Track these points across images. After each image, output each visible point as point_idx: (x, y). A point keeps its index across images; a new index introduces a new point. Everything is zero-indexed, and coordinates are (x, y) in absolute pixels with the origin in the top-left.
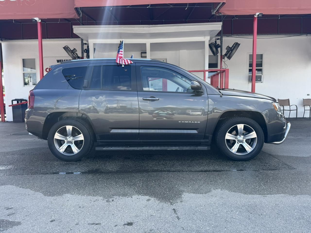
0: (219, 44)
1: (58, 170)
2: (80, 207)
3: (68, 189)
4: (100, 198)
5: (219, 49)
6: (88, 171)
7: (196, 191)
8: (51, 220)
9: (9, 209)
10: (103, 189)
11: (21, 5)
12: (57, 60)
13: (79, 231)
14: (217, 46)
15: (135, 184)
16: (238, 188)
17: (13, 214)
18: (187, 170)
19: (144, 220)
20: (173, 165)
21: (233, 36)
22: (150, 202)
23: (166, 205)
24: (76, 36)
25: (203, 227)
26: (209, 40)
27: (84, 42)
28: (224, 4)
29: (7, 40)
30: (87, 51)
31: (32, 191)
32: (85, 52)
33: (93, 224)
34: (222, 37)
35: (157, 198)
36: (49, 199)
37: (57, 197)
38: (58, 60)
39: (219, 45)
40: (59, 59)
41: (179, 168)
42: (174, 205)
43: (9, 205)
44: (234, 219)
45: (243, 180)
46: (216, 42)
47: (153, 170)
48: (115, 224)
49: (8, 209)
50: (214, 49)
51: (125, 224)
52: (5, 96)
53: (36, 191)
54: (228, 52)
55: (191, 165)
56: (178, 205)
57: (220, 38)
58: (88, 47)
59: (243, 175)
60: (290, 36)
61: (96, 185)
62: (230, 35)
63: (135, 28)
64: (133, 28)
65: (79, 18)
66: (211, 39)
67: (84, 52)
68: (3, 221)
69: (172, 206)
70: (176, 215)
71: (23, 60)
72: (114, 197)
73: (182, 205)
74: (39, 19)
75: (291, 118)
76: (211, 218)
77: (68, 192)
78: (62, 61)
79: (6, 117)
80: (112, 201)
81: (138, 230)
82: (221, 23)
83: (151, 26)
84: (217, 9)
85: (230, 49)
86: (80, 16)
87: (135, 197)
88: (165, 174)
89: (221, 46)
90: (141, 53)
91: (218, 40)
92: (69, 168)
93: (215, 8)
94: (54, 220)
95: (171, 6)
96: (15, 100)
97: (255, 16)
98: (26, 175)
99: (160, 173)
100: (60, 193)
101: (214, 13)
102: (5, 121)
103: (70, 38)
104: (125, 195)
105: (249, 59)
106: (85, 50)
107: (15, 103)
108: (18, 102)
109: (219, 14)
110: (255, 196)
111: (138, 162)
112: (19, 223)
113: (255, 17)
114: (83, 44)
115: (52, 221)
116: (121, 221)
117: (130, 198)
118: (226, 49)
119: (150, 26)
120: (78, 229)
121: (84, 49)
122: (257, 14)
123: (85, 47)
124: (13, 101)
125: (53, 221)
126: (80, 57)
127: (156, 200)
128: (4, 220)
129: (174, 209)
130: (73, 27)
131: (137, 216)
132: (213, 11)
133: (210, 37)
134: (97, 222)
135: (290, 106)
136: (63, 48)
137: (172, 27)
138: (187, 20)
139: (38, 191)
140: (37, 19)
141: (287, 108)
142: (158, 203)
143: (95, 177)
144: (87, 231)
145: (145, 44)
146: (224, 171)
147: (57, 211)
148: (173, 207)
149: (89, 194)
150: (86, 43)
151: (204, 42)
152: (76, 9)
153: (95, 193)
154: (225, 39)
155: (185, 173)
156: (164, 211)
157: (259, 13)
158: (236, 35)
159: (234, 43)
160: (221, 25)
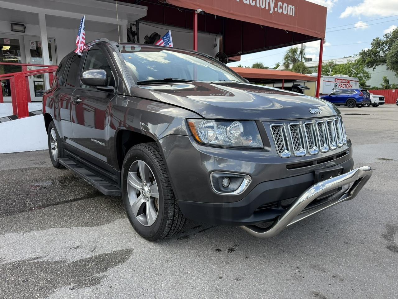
0: (135, 31)
5: (136, 37)
14: (133, 33)
26: (127, 24)
34: (139, 23)
39: (135, 33)
82: (146, 8)
85: (149, 39)
89: (137, 34)
90: (12, 24)
91: (134, 25)
97: (196, 12)
109: (164, 1)
118: (144, 39)
122: (199, 10)
133: (128, 21)
151: (121, 26)
154: (141, 25)
157: (201, 10)
158: (145, 22)
159: (153, 34)
160: (146, 11)
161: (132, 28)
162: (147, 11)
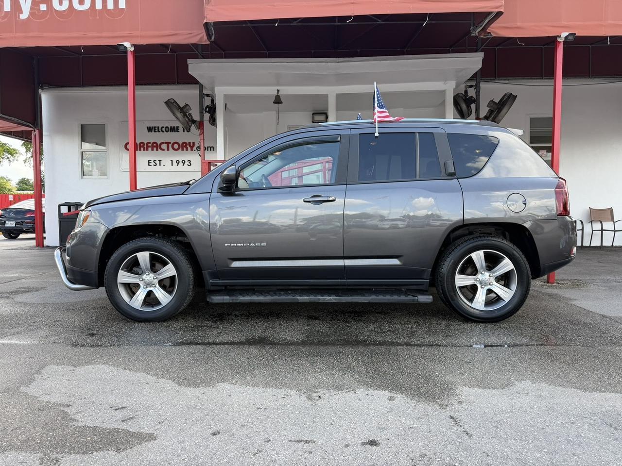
0: (472, 97)
1: (185, 337)
2: (258, 408)
3: (220, 374)
4: (293, 392)
5: (473, 106)
6: (245, 341)
7: (482, 384)
8: (211, 431)
9: (119, 409)
10: (290, 376)
11: (98, 18)
12: (148, 127)
13: (277, 454)
14: (469, 101)
15: (349, 368)
16: (566, 378)
17: (132, 418)
18: (445, 343)
19: (398, 435)
20: (413, 334)
21: (499, 81)
22: (396, 401)
23: (432, 409)
24: (192, 81)
25: (526, 453)
26: (455, 87)
27: (205, 92)
28: (499, 14)
29: (53, 88)
30: (212, 110)
31: (150, 377)
32: (206, 111)
33: (299, 441)
34: (479, 82)
35: (407, 394)
36: (191, 392)
37: (205, 389)
38: (150, 127)
39: (473, 99)
40: (151, 125)
41: (427, 339)
42: (448, 409)
43: (117, 402)
44: (584, 438)
45: (569, 364)
46: (466, 92)
47: (375, 341)
48: (345, 442)
49: (117, 409)
50: (464, 106)
51: (363, 444)
52: (44, 197)
53: (159, 376)
54: (491, 112)
55: (450, 334)
56: (456, 410)
57: (474, 84)
58: (212, 101)
59: (564, 354)
60: (613, 81)
61: (272, 367)
62: (492, 78)
63: (310, 63)
64: (306, 64)
65: (209, 43)
66: (457, 85)
67: (204, 112)
68: (118, 432)
69: (444, 411)
70: (462, 428)
71: (82, 126)
72: (319, 390)
73: (465, 409)
74: (131, 46)
75: (616, 247)
76: (535, 435)
77: (223, 381)
78: (157, 128)
79: (45, 238)
80: (318, 398)
81: (395, 455)
82: (481, 55)
83: (341, 59)
84: (483, 26)
85: (495, 107)
86: (211, 38)
87: (361, 392)
88: (403, 351)
89: (476, 101)
90: (313, 114)
91: (471, 87)
92: (205, 334)
93: (480, 23)
94: (219, 433)
95: (380, 22)
96: (65, 204)
97: (559, 40)
98: (126, 347)
99: (393, 349)
100: (208, 382)
101: (475, 33)
102: (44, 245)
103: (174, 84)
104: (338, 387)
105: (531, 128)
106: (207, 107)
107: (64, 210)
108: (69, 210)
109: (486, 34)
110: (608, 395)
111: (339, 326)
112: (151, 437)
113: (559, 42)
114: (202, 96)
115: (214, 434)
116: (354, 437)
117: (351, 394)
118: (488, 106)
119: (339, 61)
120: (273, 450)
121: (205, 106)
122: (564, 35)
123: (207, 102)
124: (61, 207)
125: (216, 434)
126: (196, 121)
127: (406, 398)
128: (119, 429)
129: (452, 417)
130: (189, 62)
131: (381, 429)
132: (474, 30)
133: (456, 83)
134: (306, 439)
135: (614, 222)
136: (165, 102)
137: (382, 62)
138: (405, 50)
139: (162, 376)
140: (127, 45)
141: (608, 225)
142: (413, 405)
143: (264, 352)
144: (292, 454)
145: (326, 97)
146: (521, 345)
147: (217, 415)
148: (448, 412)
149: (267, 385)
150: (209, 95)
151: (443, 92)
152: (206, 25)
153: (276, 382)
154: (484, 86)
155: (443, 349)
156: (432, 419)
157: (567, 34)
158: (504, 80)
159: (505, 95)
160: (481, 59)
161: (468, 92)
162: (483, 60)
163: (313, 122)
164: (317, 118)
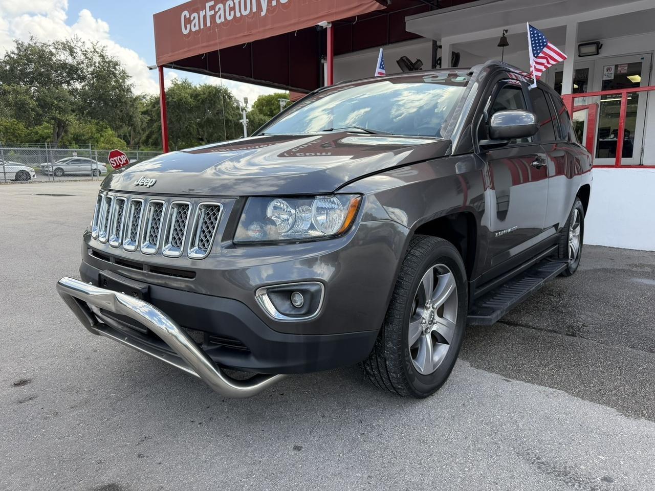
24: (414, 37)
65: (386, 7)
67: (436, 65)
74: (329, 24)
86: (387, 3)
114: (435, 48)
130: (406, 20)
136: (397, 61)
150: (441, 46)
163: (579, 56)
164: (585, 50)
